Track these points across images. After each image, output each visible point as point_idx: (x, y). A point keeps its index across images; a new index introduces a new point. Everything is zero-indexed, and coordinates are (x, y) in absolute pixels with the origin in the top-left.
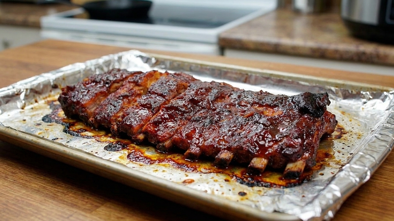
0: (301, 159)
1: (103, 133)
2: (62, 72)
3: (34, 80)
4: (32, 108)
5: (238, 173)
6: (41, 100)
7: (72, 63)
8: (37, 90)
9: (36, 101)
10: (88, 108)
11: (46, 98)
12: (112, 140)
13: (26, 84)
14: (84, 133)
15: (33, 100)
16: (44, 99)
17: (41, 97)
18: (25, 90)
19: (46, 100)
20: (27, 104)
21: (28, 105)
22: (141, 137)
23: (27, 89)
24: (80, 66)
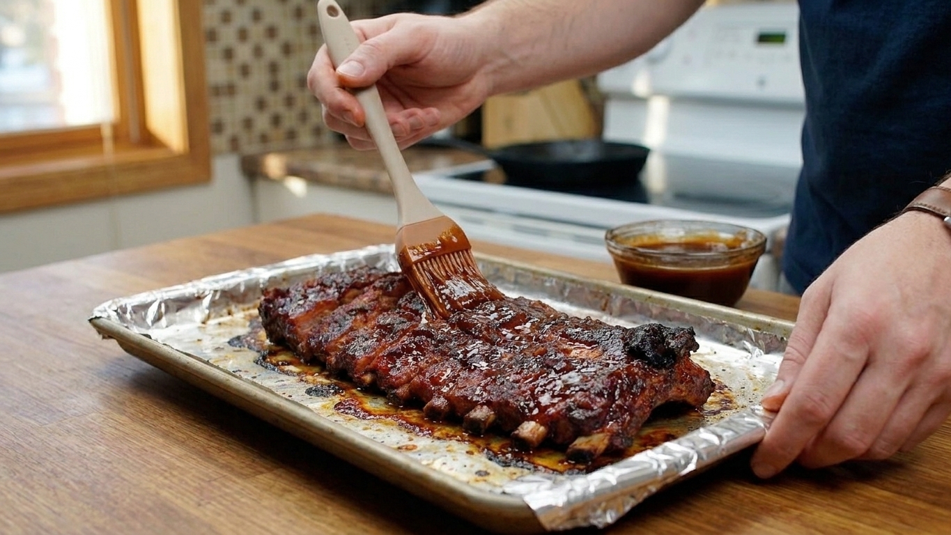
0: (603, 432)
1: (317, 369)
2: (284, 267)
3: (233, 277)
4: (220, 324)
5: (495, 446)
6: (238, 312)
7: (307, 253)
8: (234, 294)
9: (230, 313)
10: (299, 327)
11: (248, 309)
12: (326, 381)
13: (217, 282)
14: (287, 368)
15: (225, 311)
16: (244, 310)
17: (241, 306)
18: (212, 292)
19: (247, 313)
20: (213, 315)
21: (215, 317)
22: (368, 378)
23: (216, 291)
24: (318, 260)
